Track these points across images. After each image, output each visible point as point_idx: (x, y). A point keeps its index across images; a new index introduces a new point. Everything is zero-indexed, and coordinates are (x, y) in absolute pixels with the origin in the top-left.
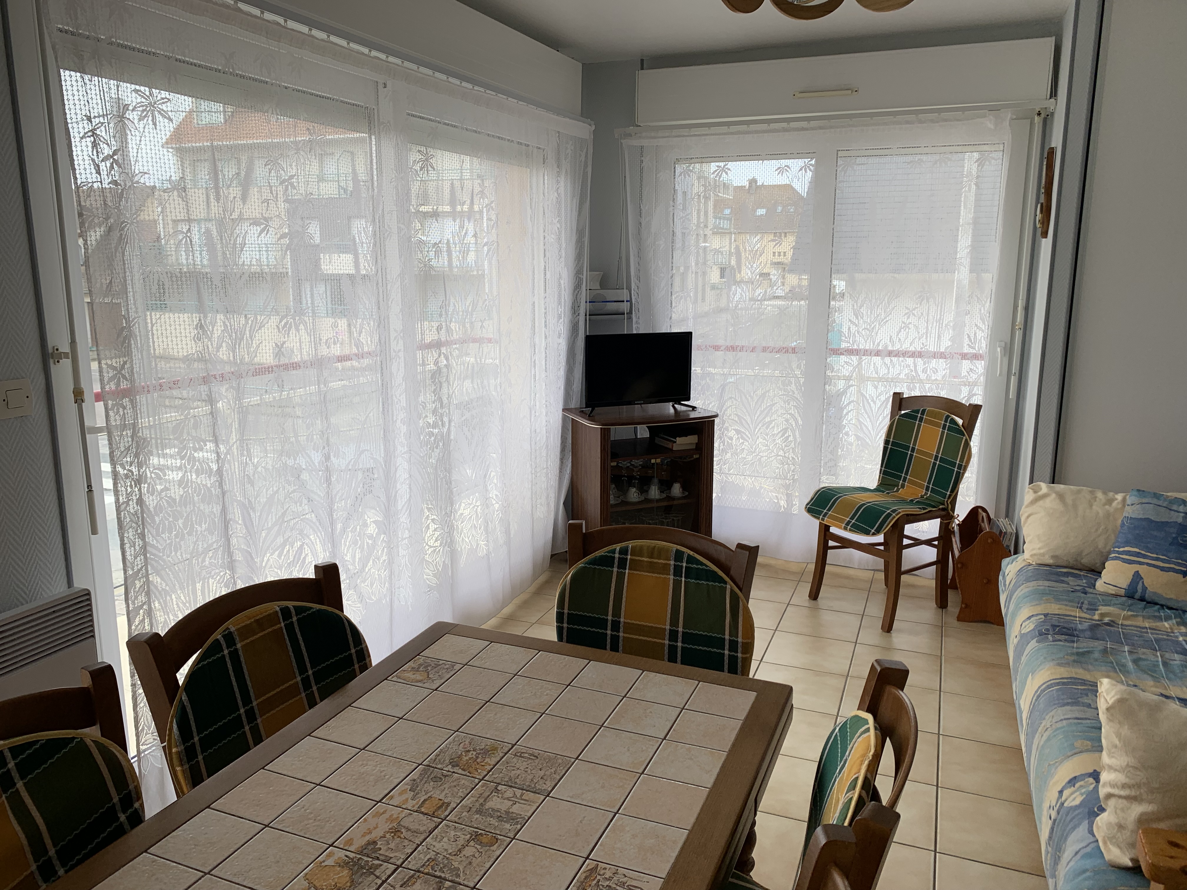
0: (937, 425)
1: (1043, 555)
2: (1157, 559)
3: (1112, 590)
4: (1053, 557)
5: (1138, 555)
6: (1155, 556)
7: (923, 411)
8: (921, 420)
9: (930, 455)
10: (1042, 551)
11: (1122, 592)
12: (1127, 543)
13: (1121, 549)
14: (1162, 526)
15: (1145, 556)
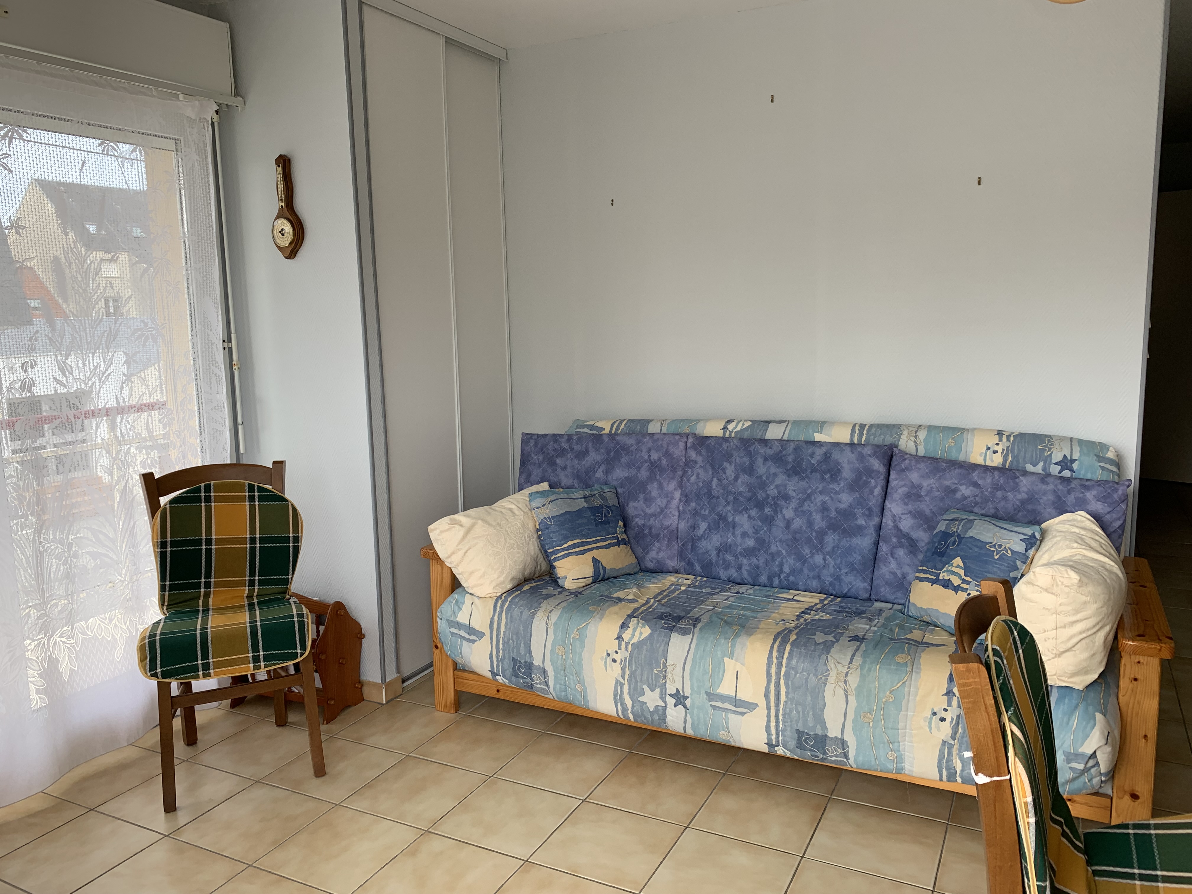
0: (242, 499)
1: (502, 583)
2: (597, 541)
3: (582, 582)
4: (512, 579)
5: (582, 544)
6: (594, 539)
7: (208, 489)
8: (208, 499)
9: (243, 541)
10: (502, 579)
11: (590, 580)
12: (566, 539)
13: (565, 546)
14: (579, 513)
15: (588, 543)
